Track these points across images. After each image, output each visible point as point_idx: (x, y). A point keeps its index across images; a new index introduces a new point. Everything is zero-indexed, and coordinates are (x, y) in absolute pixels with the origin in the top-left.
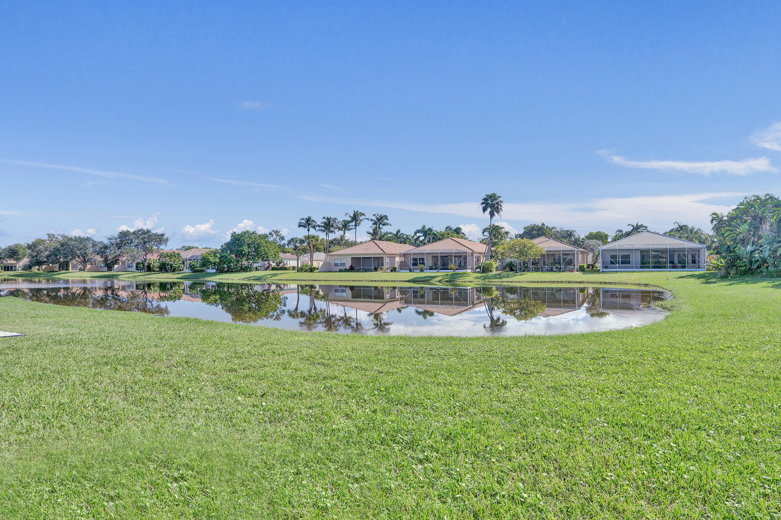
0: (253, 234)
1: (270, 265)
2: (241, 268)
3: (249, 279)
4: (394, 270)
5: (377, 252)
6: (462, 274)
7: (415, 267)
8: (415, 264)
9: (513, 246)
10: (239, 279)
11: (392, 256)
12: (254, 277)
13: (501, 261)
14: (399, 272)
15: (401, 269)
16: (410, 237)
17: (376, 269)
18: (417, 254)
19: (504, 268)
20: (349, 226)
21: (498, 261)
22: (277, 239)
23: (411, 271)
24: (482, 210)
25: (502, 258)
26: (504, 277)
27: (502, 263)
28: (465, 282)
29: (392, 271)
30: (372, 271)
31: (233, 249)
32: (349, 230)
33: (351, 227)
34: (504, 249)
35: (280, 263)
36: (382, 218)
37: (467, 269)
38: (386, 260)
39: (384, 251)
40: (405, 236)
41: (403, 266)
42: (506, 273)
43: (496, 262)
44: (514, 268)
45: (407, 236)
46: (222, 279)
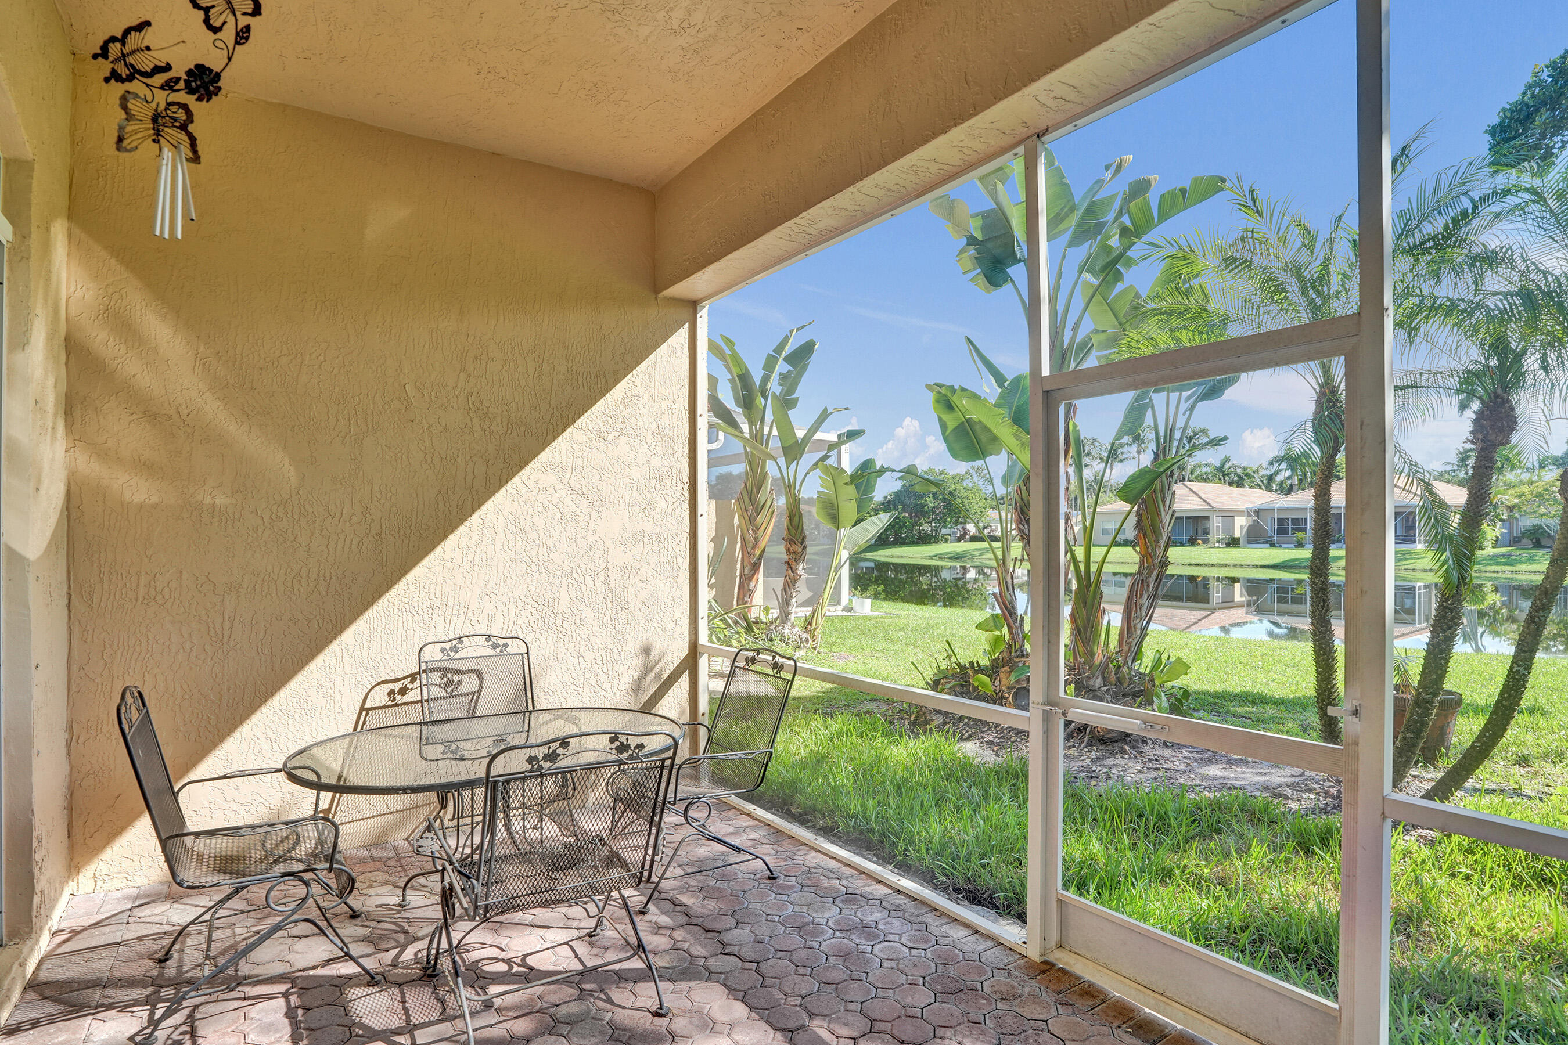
0: (941, 474)
1: (965, 532)
2: (920, 538)
3: (940, 557)
4: (1233, 543)
5: (1195, 507)
6: (1404, 554)
7: (1283, 537)
8: (1282, 531)
9: (1547, 490)
10: (925, 558)
11: (1229, 516)
12: (948, 553)
13: (1507, 523)
14: (1244, 547)
15: (1250, 542)
16: (1251, 472)
17: (1192, 542)
18: (1287, 509)
19: (1514, 541)
20: (1122, 453)
21: (1499, 524)
22: (981, 483)
23: (1273, 545)
24: (1456, 409)
25: (1510, 516)
26: (1520, 562)
27: (1511, 529)
28: (1414, 570)
29: (1228, 545)
30: (1182, 545)
31: (907, 502)
32: (1121, 461)
33: (1125, 456)
34: (1520, 496)
35: (985, 528)
36: (1195, 434)
37: (1414, 541)
38: (1216, 524)
39: (1210, 505)
40: (1239, 471)
41: (1256, 536)
42: (1525, 554)
43: (1495, 526)
44: (1543, 542)
45: (1245, 469)
46: (892, 557)
